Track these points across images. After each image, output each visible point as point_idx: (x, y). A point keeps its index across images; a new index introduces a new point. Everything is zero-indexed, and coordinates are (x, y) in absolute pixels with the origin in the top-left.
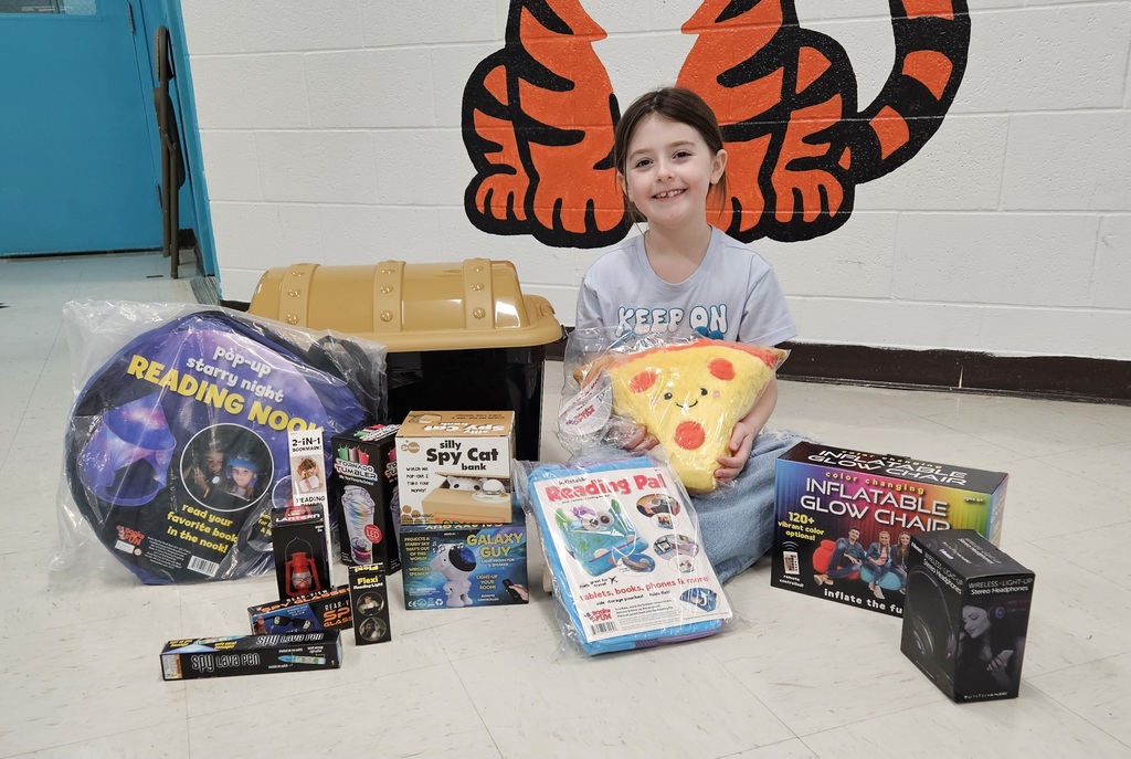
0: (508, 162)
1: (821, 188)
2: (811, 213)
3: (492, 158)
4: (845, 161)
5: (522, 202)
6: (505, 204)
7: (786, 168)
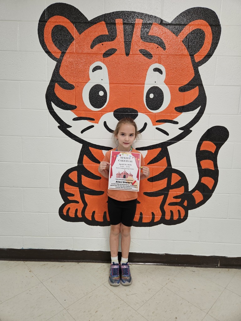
0: (76, 199)
1: (179, 211)
2: (176, 217)
3: (70, 198)
4: (185, 204)
5: (81, 212)
6: (74, 212)
7: (168, 205)
